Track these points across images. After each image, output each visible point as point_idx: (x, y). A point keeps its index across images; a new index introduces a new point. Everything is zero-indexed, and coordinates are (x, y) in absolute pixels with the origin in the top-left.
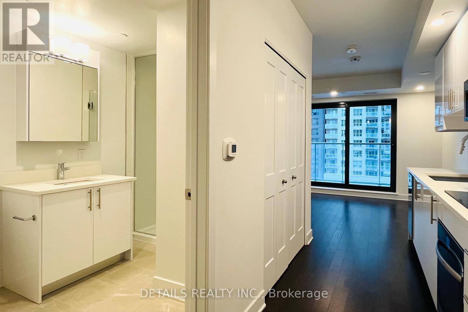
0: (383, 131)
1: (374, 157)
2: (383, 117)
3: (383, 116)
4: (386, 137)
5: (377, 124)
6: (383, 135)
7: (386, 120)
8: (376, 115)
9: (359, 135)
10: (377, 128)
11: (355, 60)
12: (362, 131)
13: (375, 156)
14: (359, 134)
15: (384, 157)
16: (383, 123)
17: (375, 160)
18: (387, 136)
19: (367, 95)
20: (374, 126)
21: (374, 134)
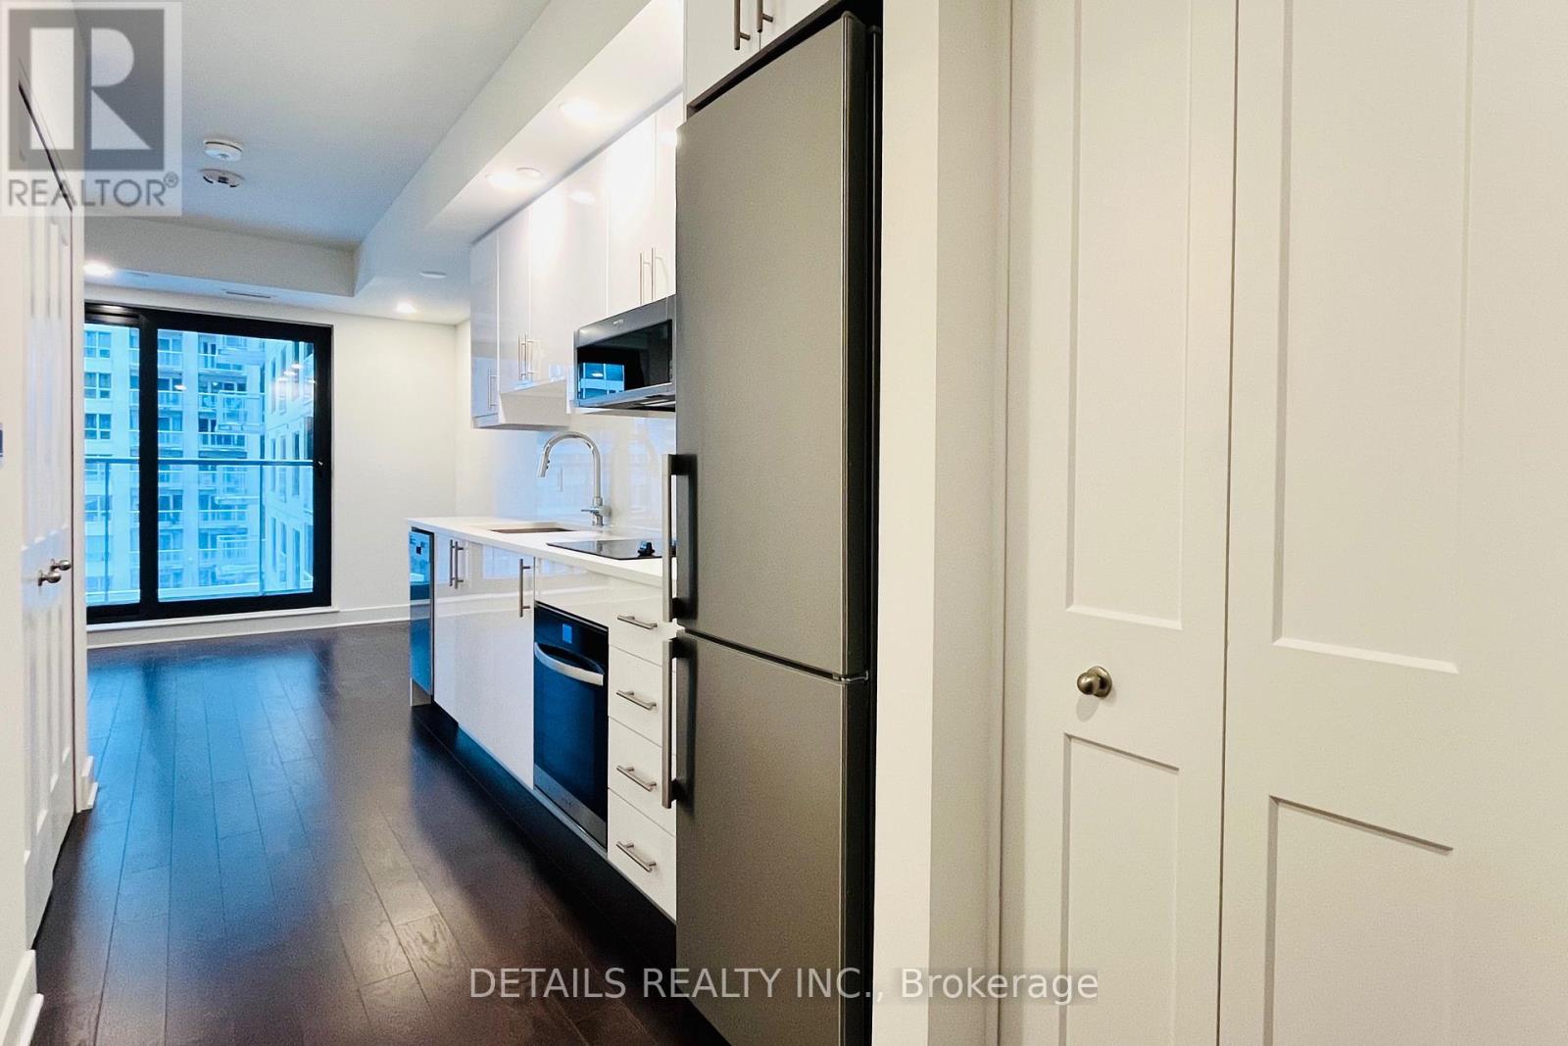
0: (203, 425)
1: (169, 519)
2: (207, 375)
3: (203, 370)
4: (220, 446)
5: (180, 397)
6: (205, 436)
7: (215, 384)
8: (176, 363)
9: (98, 435)
10: (181, 413)
11: (223, 180)
12: (112, 419)
13: (171, 515)
14: (98, 430)
15: (210, 517)
16: (204, 397)
17: (174, 527)
18: (219, 443)
19: (232, 296)
20: (168, 401)
21: (168, 435)
